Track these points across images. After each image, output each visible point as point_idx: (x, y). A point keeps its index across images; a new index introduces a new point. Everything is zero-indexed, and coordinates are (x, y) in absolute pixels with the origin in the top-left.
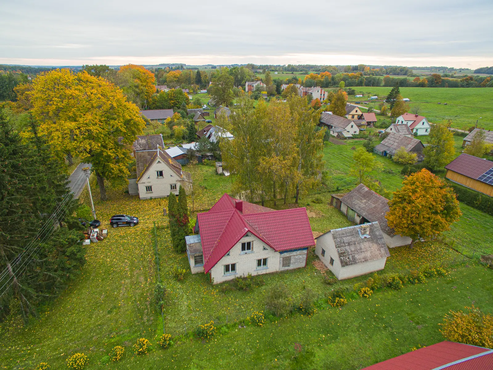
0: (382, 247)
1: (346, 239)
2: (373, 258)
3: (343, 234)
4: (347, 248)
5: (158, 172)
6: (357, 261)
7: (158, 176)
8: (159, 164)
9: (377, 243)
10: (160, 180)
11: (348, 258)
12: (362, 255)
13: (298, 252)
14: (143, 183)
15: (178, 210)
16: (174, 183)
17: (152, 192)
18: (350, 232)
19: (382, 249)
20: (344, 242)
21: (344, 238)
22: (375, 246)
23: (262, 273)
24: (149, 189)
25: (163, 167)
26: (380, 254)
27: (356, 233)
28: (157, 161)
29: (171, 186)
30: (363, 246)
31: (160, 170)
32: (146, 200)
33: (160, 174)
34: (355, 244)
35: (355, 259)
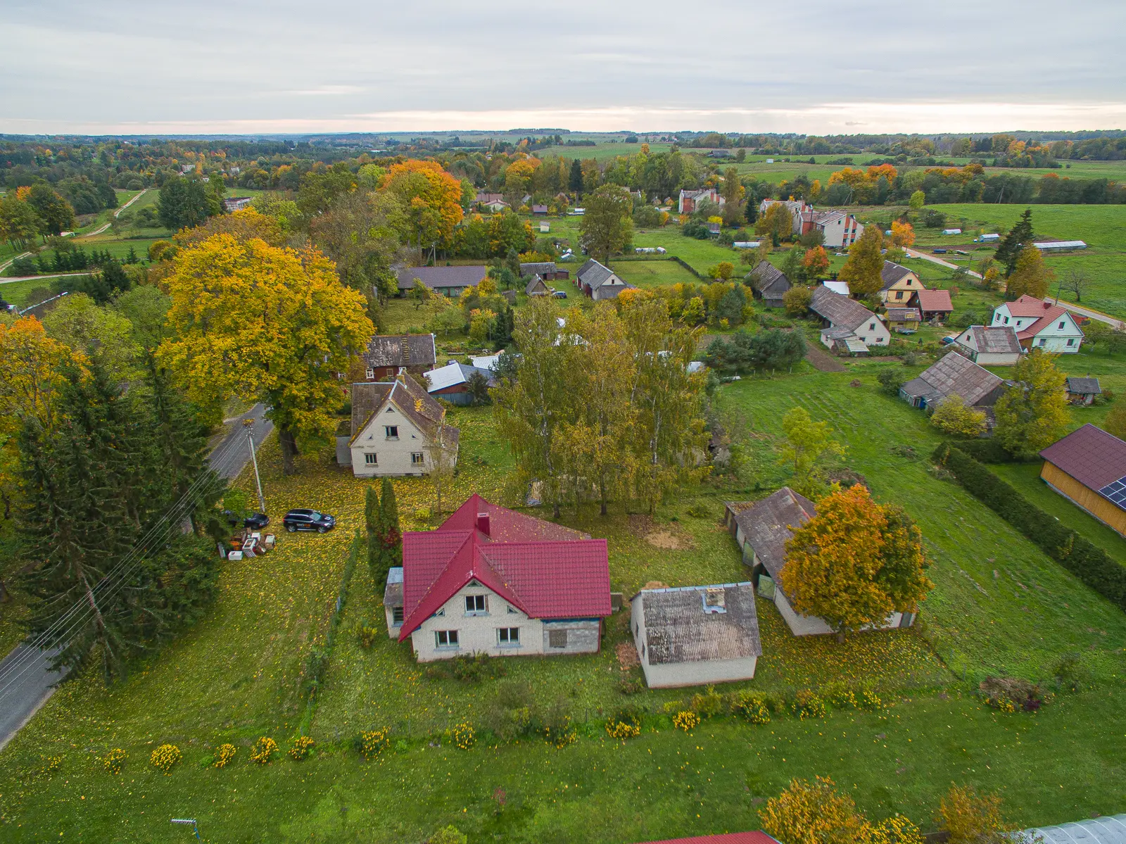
0: (748, 635)
1: (670, 612)
2: (721, 655)
3: (667, 601)
4: (670, 629)
5: (387, 429)
6: (685, 658)
7: (388, 435)
8: (390, 414)
9: (739, 626)
10: (393, 444)
11: (667, 649)
12: (697, 648)
13: (581, 624)
14: (359, 447)
15: (380, 519)
16: (418, 451)
17: (377, 466)
18: (683, 599)
19: (746, 638)
20: (664, 617)
21: (668, 610)
22: (733, 631)
23: (509, 654)
24: (371, 458)
25: (397, 418)
26: (739, 648)
27: (696, 602)
28: (386, 408)
29: (414, 455)
30: (703, 629)
31: (393, 424)
32: (364, 479)
33: (393, 432)
34: (688, 623)
35: (680, 653)
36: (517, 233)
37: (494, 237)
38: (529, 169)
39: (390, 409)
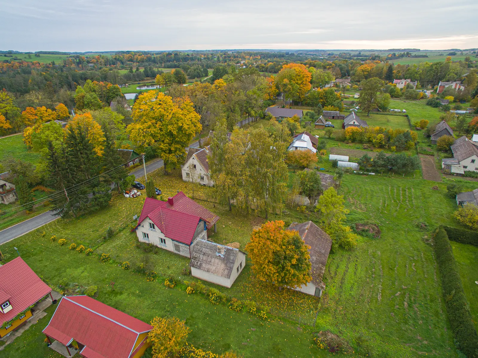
0: (228, 269)
1: (204, 250)
2: (214, 272)
3: (205, 245)
4: (201, 256)
5: (193, 165)
6: (201, 268)
8: (193, 160)
9: (226, 264)
10: (194, 171)
11: (197, 263)
12: (208, 266)
13: (184, 245)
14: (184, 170)
17: (190, 178)
18: (211, 247)
19: (226, 270)
20: (201, 251)
21: (204, 249)
22: (223, 266)
23: (163, 248)
24: (188, 175)
25: (196, 162)
26: (222, 273)
27: (215, 250)
29: (201, 177)
30: (213, 260)
32: (186, 182)
33: (195, 166)
34: (208, 256)
35: (201, 266)
36: (332, 97)
37: (322, 98)
38: (368, 69)
39: (193, 158)
